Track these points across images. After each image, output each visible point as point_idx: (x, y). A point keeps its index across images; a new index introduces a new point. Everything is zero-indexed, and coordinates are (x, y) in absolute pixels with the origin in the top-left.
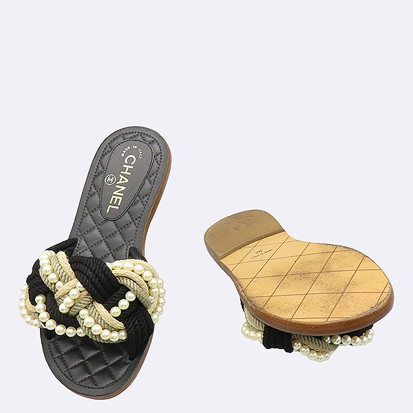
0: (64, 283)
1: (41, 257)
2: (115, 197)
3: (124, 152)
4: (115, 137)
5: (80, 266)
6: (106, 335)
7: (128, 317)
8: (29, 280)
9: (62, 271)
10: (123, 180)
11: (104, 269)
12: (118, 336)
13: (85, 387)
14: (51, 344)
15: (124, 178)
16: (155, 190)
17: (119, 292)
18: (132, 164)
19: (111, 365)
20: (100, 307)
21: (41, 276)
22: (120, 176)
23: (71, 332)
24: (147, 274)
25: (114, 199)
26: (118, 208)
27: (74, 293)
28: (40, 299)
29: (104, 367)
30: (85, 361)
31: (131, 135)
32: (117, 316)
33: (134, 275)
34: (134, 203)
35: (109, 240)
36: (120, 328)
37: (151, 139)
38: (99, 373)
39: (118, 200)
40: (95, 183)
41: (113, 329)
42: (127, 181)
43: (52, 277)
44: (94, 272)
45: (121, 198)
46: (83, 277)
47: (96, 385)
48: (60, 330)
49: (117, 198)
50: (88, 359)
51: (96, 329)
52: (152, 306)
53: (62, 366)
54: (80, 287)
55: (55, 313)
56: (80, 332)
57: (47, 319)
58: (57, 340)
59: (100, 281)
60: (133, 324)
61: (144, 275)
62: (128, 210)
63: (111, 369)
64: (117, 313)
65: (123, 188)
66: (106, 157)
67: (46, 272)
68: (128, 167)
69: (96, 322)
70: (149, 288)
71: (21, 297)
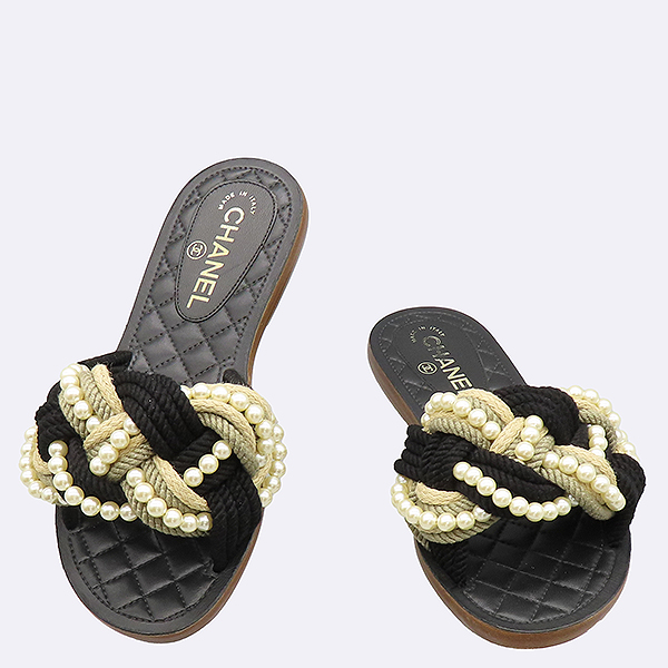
0: (102, 419)
1: (64, 374)
2: (203, 280)
3: (224, 202)
4: (209, 176)
5: (134, 390)
6: (173, 519)
7: (215, 488)
8: (41, 415)
9: (99, 397)
10: (219, 251)
11: (175, 396)
12: (196, 524)
13: (130, 617)
14: (73, 538)
15: (222, 248)
16: (277, 268)
17: (201, 440)
18: (237, 222)
19: (180, 581)
20: (165, 468)
21: (62, 406)
22: (215, 243)
23: (109, 511)
24: (254, 411)
25: (202, 284)
26: (207, 300)
27: (120, 437)
28: (56, 448)
29: (169, 582)
30: (132, 572)
31: (239, 173)
32: (196, 484)
33: (230, 411)
34: (236, 292)
35: (188, 358)
36: (198, 508)
37: (272, 181)
38: (157, 594)
39: (209, 285)
40: (169, 256)
41: (187, 510)
42: (226, 252)
43: (82, 408)
44: (157, 401)
45: (214, 283)
46: (137, 409)
47: (150, 615)
48: (90, 506)
49: (206, 282)
50: (139, 568)
51: (156, 506)
52: (261, 473)
53: (90, 577)
54: (130, 427)
55: (83, 475)
56: (127, 513)
57: (68, 485)
58: (85, 530)
59: (166, 417)
60: (225, 502)
61: (249, 413)
62: (225, 305)
63: (180, 588)
64: (196, 480)
65: (219, 265)
66: (192, 211)
67: (70, 397)
68: (229, 228)
69: (156, 494)
70: (258, 438)
71: (25, 449)
